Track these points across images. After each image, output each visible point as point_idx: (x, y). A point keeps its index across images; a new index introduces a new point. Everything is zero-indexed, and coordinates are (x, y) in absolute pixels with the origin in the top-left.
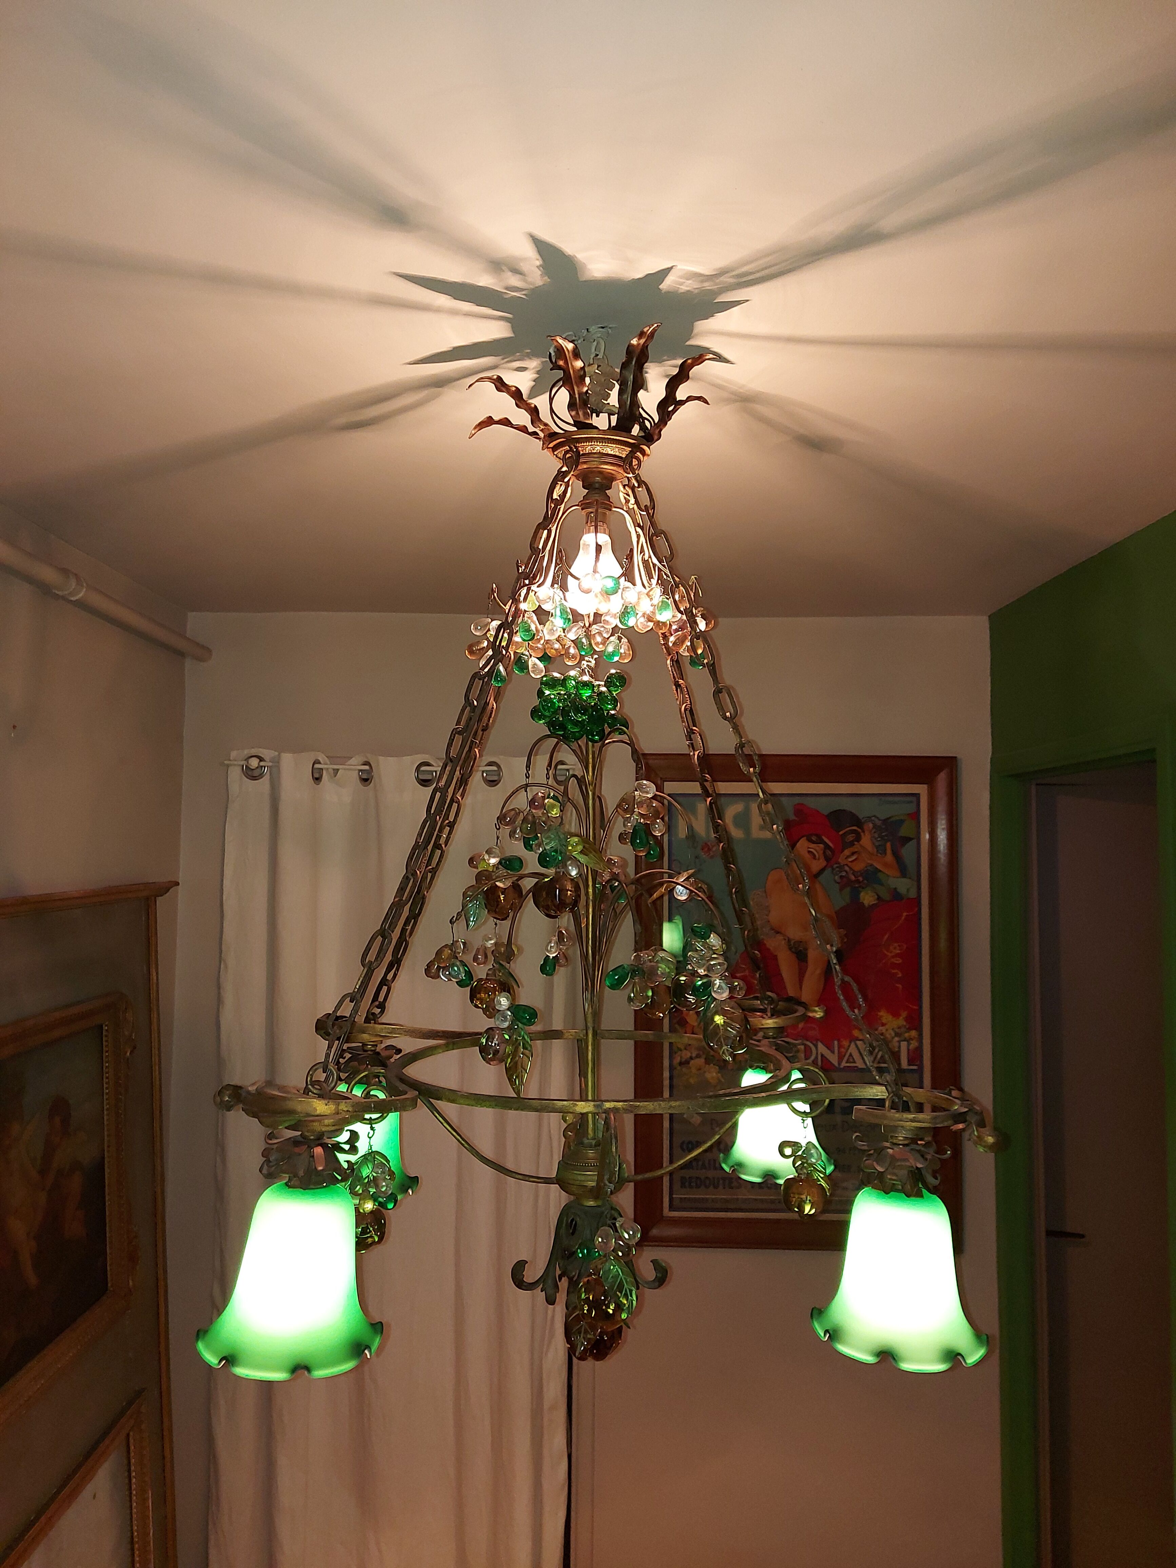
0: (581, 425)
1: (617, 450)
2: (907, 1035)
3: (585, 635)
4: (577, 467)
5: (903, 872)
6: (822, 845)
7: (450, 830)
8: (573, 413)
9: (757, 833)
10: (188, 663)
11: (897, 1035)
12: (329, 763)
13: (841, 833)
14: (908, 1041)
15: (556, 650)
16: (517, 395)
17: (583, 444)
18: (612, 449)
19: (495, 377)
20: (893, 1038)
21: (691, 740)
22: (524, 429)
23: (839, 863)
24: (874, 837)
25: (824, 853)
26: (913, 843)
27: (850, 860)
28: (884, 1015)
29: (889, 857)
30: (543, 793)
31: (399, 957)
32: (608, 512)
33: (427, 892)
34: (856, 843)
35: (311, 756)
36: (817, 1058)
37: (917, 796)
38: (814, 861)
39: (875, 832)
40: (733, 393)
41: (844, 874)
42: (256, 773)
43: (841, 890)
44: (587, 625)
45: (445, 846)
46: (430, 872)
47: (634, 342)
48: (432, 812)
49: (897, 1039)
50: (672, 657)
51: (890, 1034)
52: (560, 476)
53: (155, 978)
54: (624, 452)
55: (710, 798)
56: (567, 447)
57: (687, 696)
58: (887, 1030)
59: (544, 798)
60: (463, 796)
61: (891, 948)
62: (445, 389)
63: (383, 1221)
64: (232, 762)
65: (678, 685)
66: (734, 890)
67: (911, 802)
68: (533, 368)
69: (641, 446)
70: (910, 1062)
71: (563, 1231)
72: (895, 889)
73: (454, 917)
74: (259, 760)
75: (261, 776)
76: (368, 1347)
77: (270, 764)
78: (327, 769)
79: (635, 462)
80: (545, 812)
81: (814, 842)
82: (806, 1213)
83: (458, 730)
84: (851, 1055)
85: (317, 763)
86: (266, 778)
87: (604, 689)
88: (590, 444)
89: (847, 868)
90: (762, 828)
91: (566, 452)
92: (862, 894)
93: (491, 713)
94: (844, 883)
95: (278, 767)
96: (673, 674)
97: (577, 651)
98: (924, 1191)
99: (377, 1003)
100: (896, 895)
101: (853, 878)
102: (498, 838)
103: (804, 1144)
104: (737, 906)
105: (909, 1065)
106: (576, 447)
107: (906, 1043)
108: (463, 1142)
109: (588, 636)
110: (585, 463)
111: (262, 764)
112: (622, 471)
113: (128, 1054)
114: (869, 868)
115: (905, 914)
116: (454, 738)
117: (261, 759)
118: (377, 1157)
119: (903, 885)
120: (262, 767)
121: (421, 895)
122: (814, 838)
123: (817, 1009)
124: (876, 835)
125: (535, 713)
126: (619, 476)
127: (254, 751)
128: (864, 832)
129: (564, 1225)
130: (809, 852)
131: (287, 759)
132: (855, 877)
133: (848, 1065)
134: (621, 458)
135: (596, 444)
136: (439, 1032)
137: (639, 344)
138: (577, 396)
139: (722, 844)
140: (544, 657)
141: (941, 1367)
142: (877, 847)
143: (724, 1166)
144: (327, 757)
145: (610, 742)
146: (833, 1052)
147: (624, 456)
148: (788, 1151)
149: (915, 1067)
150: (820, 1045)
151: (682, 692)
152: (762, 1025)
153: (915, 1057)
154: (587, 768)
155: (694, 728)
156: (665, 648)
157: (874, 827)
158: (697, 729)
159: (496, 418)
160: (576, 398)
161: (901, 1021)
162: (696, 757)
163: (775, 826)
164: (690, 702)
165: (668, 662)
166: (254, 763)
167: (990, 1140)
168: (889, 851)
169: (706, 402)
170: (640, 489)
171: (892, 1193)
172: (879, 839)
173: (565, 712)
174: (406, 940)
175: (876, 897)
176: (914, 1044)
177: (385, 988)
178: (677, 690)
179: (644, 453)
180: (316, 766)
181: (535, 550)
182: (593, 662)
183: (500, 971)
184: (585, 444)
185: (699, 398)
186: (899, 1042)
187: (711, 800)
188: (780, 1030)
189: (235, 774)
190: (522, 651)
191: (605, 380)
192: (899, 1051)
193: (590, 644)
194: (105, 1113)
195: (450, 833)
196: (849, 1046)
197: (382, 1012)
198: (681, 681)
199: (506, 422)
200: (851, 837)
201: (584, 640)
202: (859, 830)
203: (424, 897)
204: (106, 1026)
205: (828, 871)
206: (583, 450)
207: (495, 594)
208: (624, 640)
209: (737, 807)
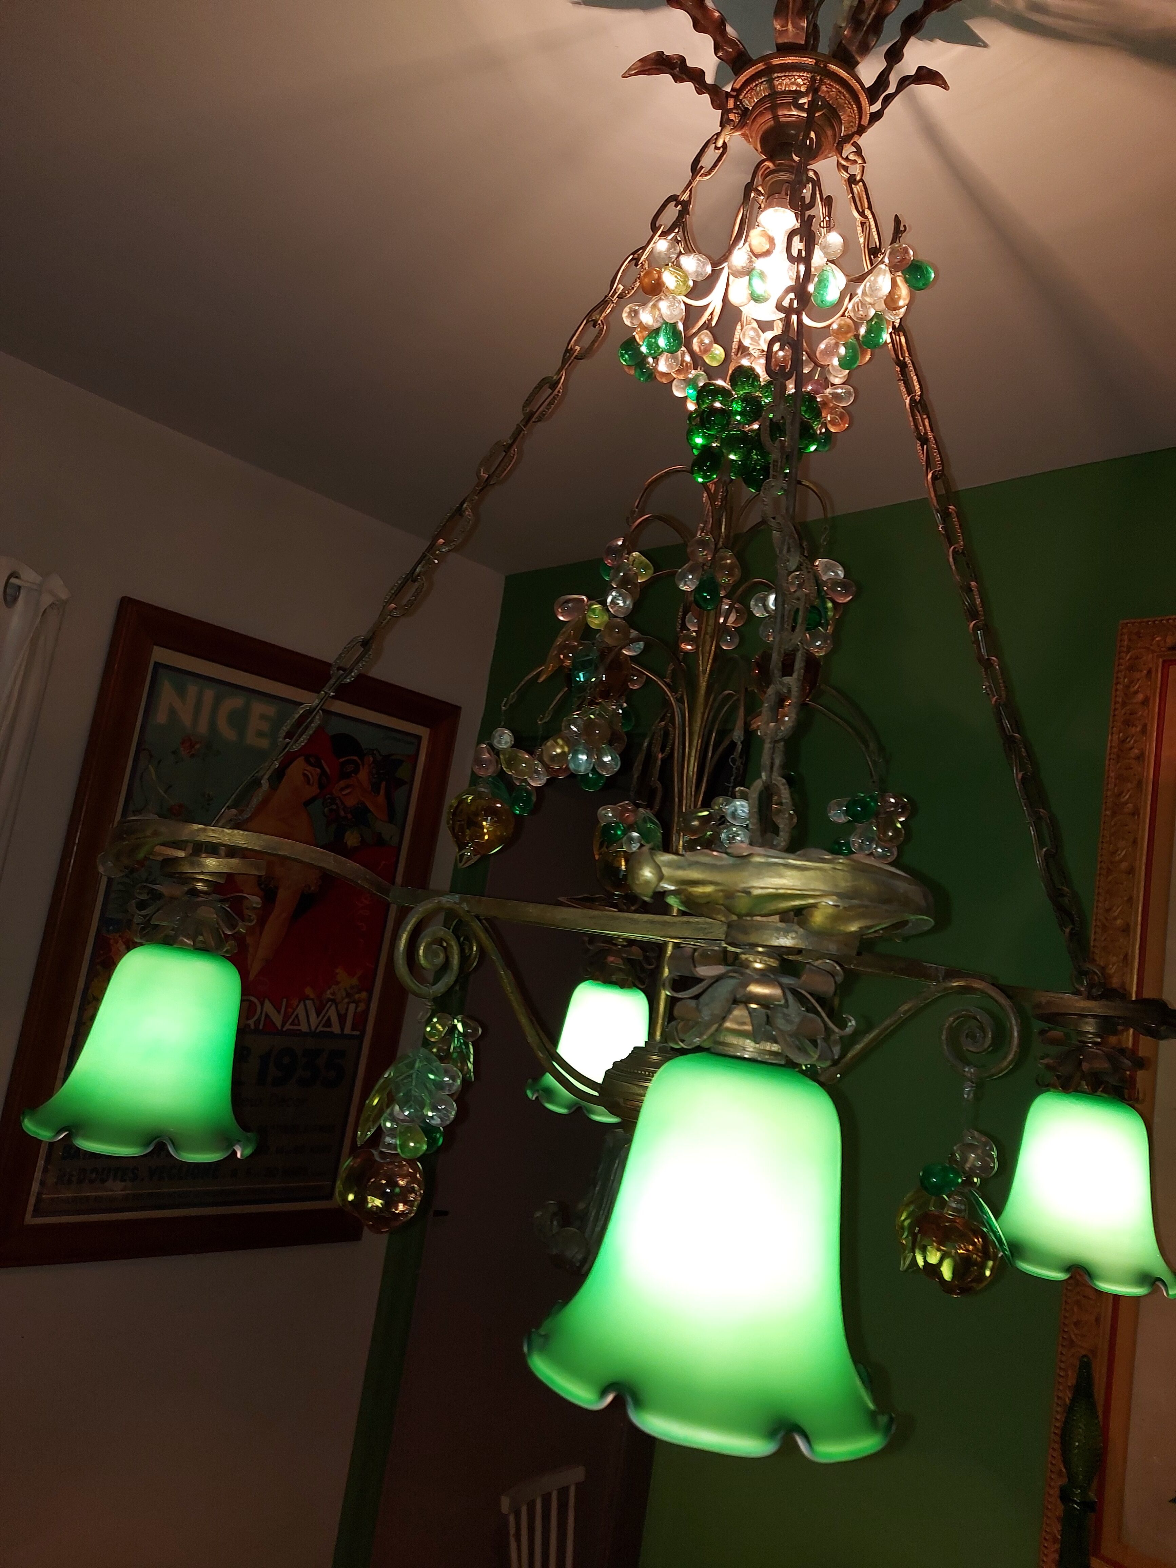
2: (357, 996)
6: (318, 770)
9: (251, 739)
11: (348, 995)
14: (357, 1002)
27: (344, 793)
28: (341, 974)
29: (381, 798)
36: (260, 1019)
37: (419, 738)
49: (346, 1000)
58: (339, 990)
67: (413, 744)
81: (310, 764)
84: (297, 1016)
89: (338, 802)
90: (260, 734)
92: (348, 834)
101: (342, 813)
105: (353, 1029)
107: (354, 1005)
114: (360, 806)
115: (384, 862)
122: (312, 760)
130: (304, 775)
133: (292, 1027)
146: (279, 1012)
149: (358, 1033)
150: (267, 1003)
153: (360, 1021)
161: (355, 981)
168: (382, 792)
176: (362, 1007)
186: (348, 1003)
192: (346, 1014)
196: (297, 1006)
202: (360, 762)
209: (235, 702)
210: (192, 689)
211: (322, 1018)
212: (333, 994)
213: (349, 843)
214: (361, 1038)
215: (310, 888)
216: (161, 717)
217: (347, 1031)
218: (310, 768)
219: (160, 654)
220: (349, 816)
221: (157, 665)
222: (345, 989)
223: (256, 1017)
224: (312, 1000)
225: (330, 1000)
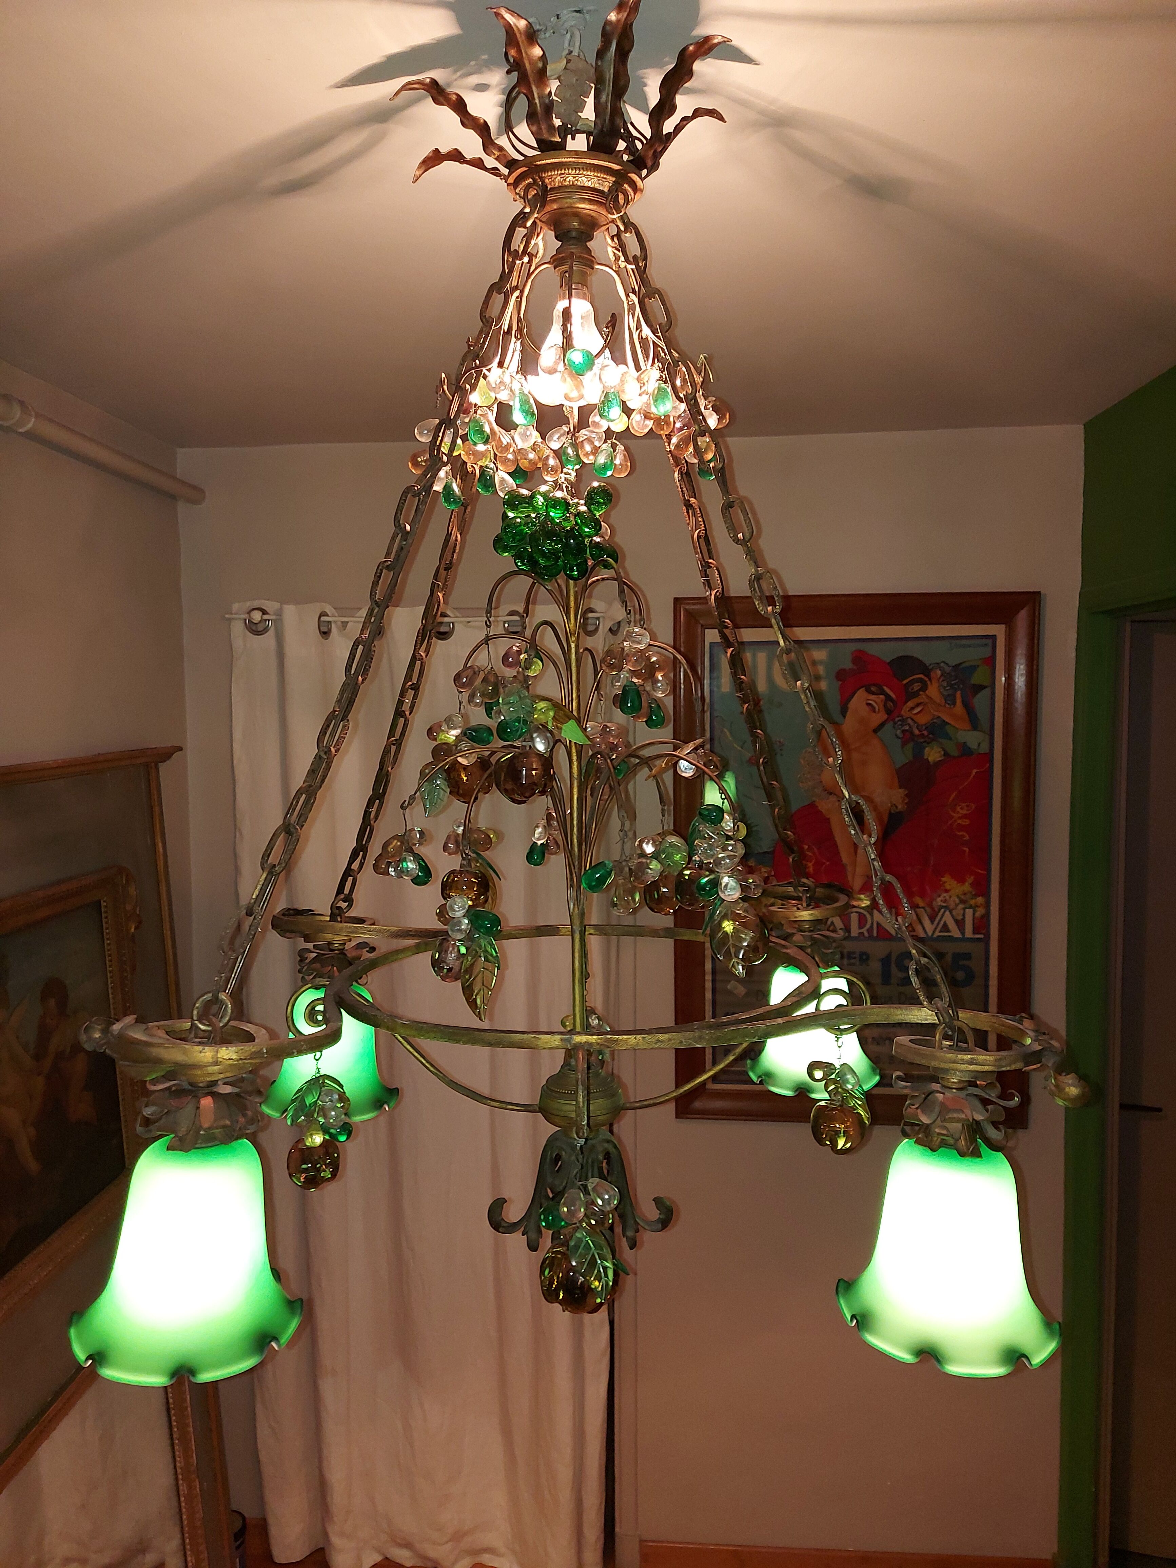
0: (545, 146)
1: (596, 179)
2: (972, 902)
3: (570, 443)
4: (543, 206)
5: (974, 725)
6: (882, 697)
7: (415, 693)
8: (534, 129)
10: (181, 506)
12: (336, 615)
13: (905, 682)
14: (974, 908)
15: (530, 461)
16: (460, 106)
17: (550, 174)
18: (589, 180)
19: (428, 80)
20: (957, 905)
21: (706, 576)
22: (478, 164)
23: (902, 716)
24: (942, 686)
25: (885, 706)
26: (986, 692)
27: (915, 711)
28: (948, 881)
29: (959, 708)
30: (518, 647)
31: (364, 843)
32: (589, 271)
33: (392, 769)
34: (921, 693)
35: (317, 608)
36: (872, 928)
37: (993, 638)
38: (874, 714)
39: (943, 681)
40: (762, 112)
41: (907, 728)
42: (260, 627)
43: (904, 744)
44: (572, 429)
45: (410, 714)
46: (394, 744)
47: (613, 17)
48: (353, 672)
49: (961, 906)
50: (681, 468)
51: (954, 901)
52: (520, 219)
53: (161, 850)
54: (605, 184)
55: (732, 649)
56: (531, 180)
57: (700, 519)
58: (950, 897)
59: (519, 653)
60: (427, 651)
61: (958, 809)
62: (390, 126)
63: (336, 1155)
64: (234, 616)
65: (688, 505)
66: (761, 760)
67: (986, 645)
68: (497, 86)
69: (629, 175)
70: (976, 930)
71: (547, 1167)
72: (965, 743)
73: (405, 801)
74: (261, 613)
75: (266, 630)
76: (276, 1339)
77: (273, 617)
78: (335, 622)
79: (621, 196)
80: (521, 669)
81: (874, 694)
82: (839, 1147)
83: (387, 564)
85: (324, 616)
86: (271, 632)
87: (583, 508)
88: (559, 172)
89: (910, 721)
91: (529, 186)
92: (927, 750)
93: (455, 547)
94: (908, 738)
95: (281, 620)
96: (682, 491)
97: (558, 461)
98: (984, 1149)
99: (342, 896)
100: (965, 750)
101: (917, 732)
102: (460, 703)
103: (837, 1066)
104: (765, 780)
105: (974, 933)
106: (541, 178)
107: (971, 910)
108: (427, 1064)
109: (576, 446)
110: (554, 201)
111: (266, 617)
112: (604, 213)
113: (133, 930)
115: (975, 771)
116: (381, 574)
117: (264, 612)
118: (326, 1081)
119: (973, 739)
120: (266, 620)
121: (384, 772)
122: (873, 689)
123: (862, 896)
124: (945, 684)
125: (499, 544)
126: (602, 221)
127: (256, 604)
128: (930, 680)
129: (548, 1160)
130: (868, 704)
131: (290, 612)
132: (920, 731)
134: (602, 192)
135: (567, 172)
136: (411, 931)
137: (618, 21)
138: (537, 101)
139: (747, 705)
140: (517, 473)
141: (998, 1371)
142: (946, 698)
143: (751, 1074)
144: (335, 608)
145: (598, 580)
147: (606, 190)
148: (818, 1074)
149: (981, 936)
150: (876, 913)
151: (694, 514)
152: (796, 918)
153: (981, 925)
154: (568, 614)
155: (710, 561)
156: (672, 456)
157: (942, 675)
158: (714, 562)
159: (444, 150)
160: (536, 103)
161: (967, 887)
162: (713, 597)
163: (799, 683)
164: (705, 526)
165: (676, 475)
166: (257, 616)
167: (1073, 1091)
169: (721, 119)
170: (628, 235)
171: (942, 1149)
172: (948, 688)
173: (533, 538)
174: (370, 824)
175: (943, 752)
176: (980, 912)
177: (351, 879)
178: (688, 512)
179: (635, 189)
180: (323, 619)
181: (488, 321)
182: (574, 474)
183: (477, 862)
184: (553, 173)
185: (712, 113)
186: (964, 909)
187: (733, 651)
188: (816, 923)
189: (238, 628)
190: (487, 463)
191: (577, 80)
192: (964, 919)
193: (578, 455)
194: (110, 991)
195: (415, 697)
197: (350, 906)
198: (693, 500)
199: (456, 156)
200: (916, 687)
201: (570, 451)
203: (388, 775)
204: (104, 902)
205: (889, 726)
206: (551, 184)
207: (445, 387)
208: (620, 448)
211: (938, 924)
212: (945, 901)
213: (930, 759)
214: (986, 940)
215: (897, 807)
217: (969, 933)
222: (958, 896)
223: (868, 926)
224: (923, 908)
225: (942, 907)
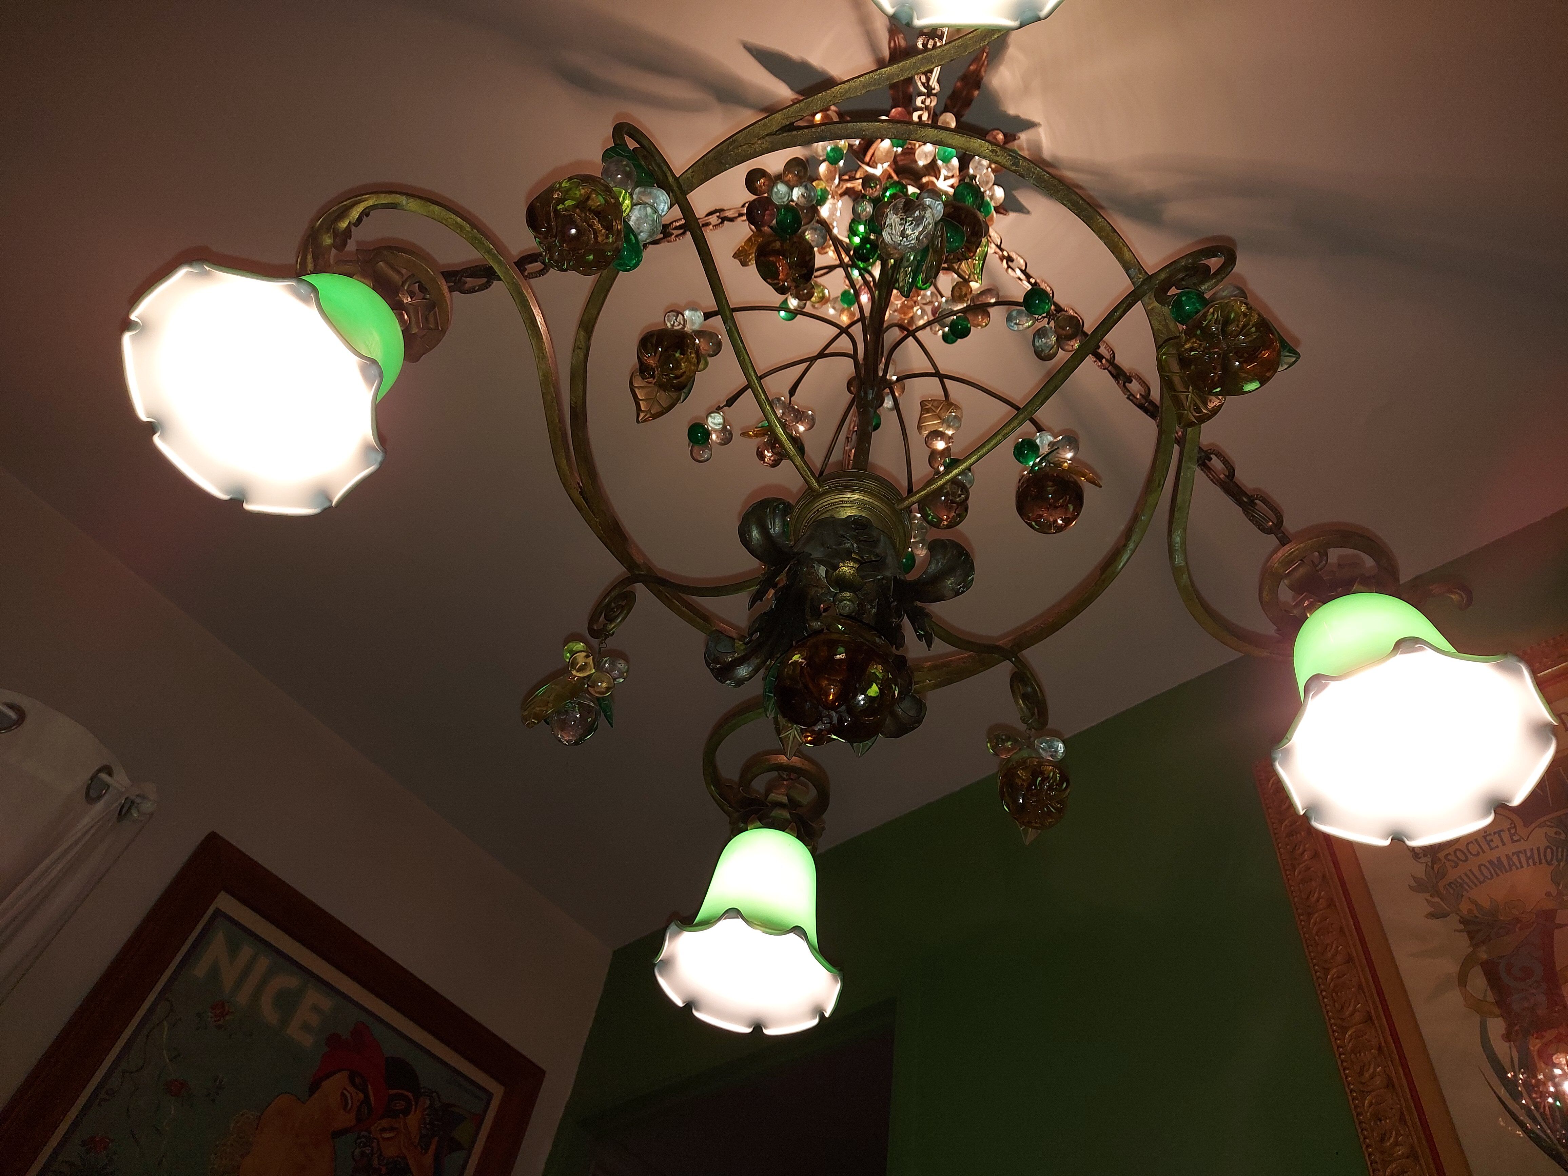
6: (361, 1095)
9: (294, 1030)
27: (385, 1135)
37: (490, 1095)
41: (368, 1151)
67: (480, 1099)
81: (354, 1085)
90: (306, 1027)
124: (428, 1120)
130: (343, 1094)
168: (433, 1147)
172: (428, 1126)
209: (288, 981)
210: (246, 952)
216: (200, 970)
218: (351, 1089)
219: (225, 902)
220: (384, 1170)
221: (218, 913)
